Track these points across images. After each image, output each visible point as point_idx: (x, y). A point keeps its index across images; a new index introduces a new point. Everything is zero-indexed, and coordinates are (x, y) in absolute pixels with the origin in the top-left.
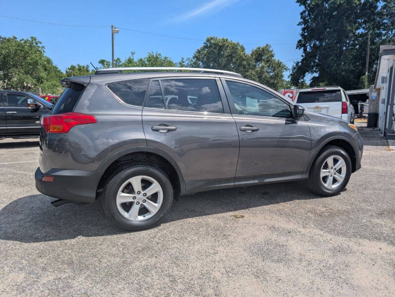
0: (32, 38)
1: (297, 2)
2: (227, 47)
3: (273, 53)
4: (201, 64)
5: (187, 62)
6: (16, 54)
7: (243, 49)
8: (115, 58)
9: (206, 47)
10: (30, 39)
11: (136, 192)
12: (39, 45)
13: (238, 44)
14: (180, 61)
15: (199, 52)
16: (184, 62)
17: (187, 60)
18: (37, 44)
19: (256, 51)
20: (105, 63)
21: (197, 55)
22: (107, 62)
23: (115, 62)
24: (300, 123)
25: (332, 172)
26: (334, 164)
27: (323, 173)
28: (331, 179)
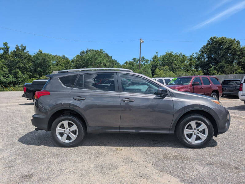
7: (238, 43)
9: (209, 44)
11: (65, 128)
13: (234, 39)
14: (192, 55)
15: (204, 47)
24: (167, 98)
25: (195, 131)
26: (197, 127)
27: (187, 131)
28: (194, 137)
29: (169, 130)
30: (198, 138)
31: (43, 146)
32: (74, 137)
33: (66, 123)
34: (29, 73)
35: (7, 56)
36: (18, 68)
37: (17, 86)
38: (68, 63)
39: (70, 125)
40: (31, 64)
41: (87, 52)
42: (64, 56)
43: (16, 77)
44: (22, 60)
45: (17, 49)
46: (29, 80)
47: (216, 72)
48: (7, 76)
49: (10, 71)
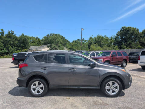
2: (131, 30)
4: (119, 37)
7: (138, 30)
9: (121, 31)
11: (37, 86)
13: (136, 28)
14: (111, 37)
15: (119, 32)
17: (114, 36)
21: (118, 34)
25: (112, 87)
26: (113, 85)
27: (107, 87)
28: (111, 91)
29: (97, 86)
30: (113, 91)
31: (23, 96)
32: (41, 91)
33: (37, 83)
34: (16, 47)
35: (3, 37)
36: (9, 44)
37: (8, 55)
38: (40, 41)
39: (39, 84)
40: (17, 42)
41: (51, 35)
42: (37, 37)
43: (8, 49)
44: (12, 39)
45: (9, 33)
46: (16, 51)
47: (125, 47)
48: (2, 49)
49: (5, 46)
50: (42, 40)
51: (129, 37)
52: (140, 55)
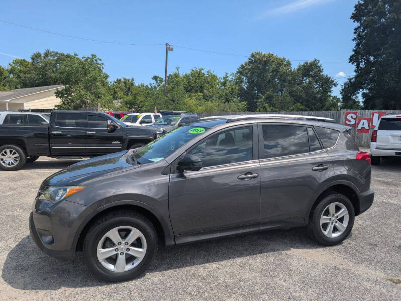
0: (93, 55)
1: (351, 18)
2: (273, 61)
3: (321, 68)
4: (245, 79)
5: (231, 77)
6: (78, 72)
7: (289, 64)
8: (168, 75)
9: (251, 62)
10: (91, 57)
12: (99, 62)
13: (284, 58)
14: (224, 76)
16: (227, 77)
17: (231, 75)
18: (96, 61)
19: (303, 66)
20: (159, 79)
21: (241, 70)
22: (160, 78)
23: (167, 79)
50: (11, 71)
51: (269, 82)
52: (376, 129)
